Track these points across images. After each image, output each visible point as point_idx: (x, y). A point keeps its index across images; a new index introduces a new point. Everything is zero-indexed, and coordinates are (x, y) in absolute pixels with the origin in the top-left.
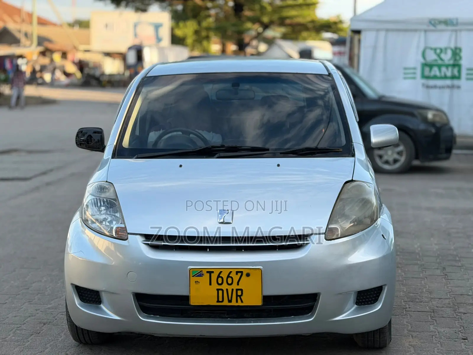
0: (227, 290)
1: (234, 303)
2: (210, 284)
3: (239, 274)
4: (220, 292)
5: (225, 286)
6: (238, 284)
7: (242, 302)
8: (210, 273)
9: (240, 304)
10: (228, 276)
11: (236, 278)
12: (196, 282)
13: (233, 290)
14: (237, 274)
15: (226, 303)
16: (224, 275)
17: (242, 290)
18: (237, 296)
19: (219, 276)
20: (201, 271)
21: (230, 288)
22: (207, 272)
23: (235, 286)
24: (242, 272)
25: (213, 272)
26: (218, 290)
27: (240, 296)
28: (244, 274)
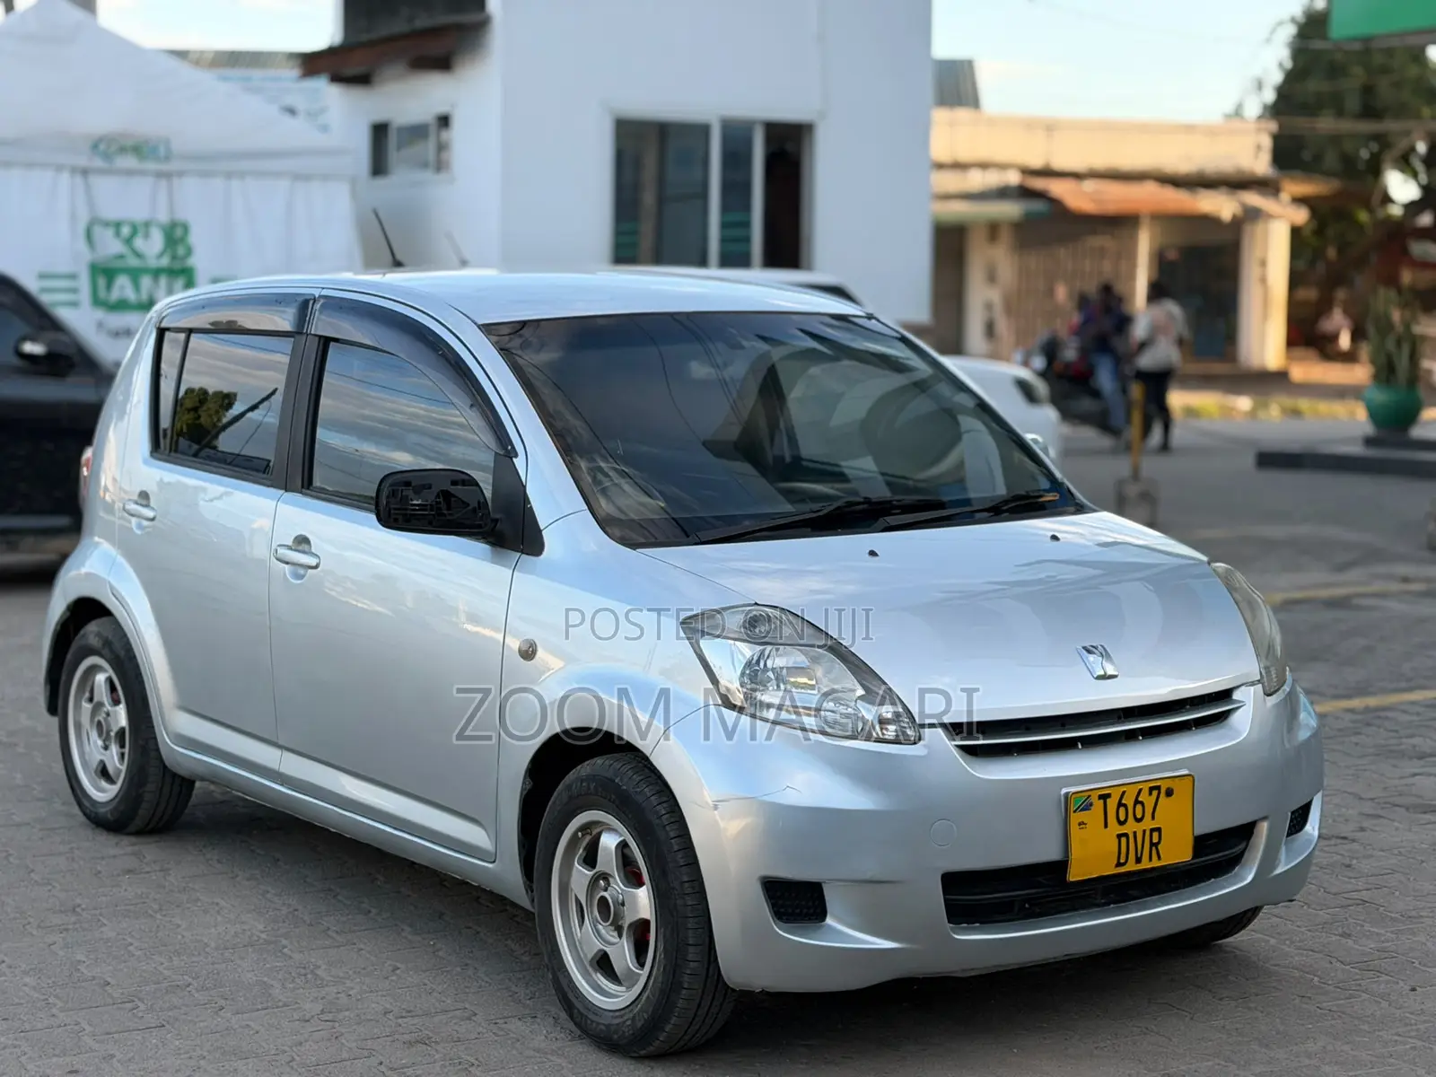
0: (1135, 833)
1: (1145, 864)
2: (1106, 826)
3: (1155, 793)
4: (1124, 840)
5: (1131, 827)
6: (1153, 818)
7: (1159, 858)
8: (1104, 797)
9: (1156, 863)
10: (1137, 802)
11: (1149, 801)
12: (1080, 824)
13: (1144, 831)
14: (1150, 794)
15: (1131, 866)
16: (1128, 800)
17: (1159, 830)
18: (1152, 844)
19: (1120, 804)
20: (1089, 796)
21: (1139, 827)
22: (1101, 797)
23: (1148, 824)
24: (1158, 788)
25: (1109, 796)
26: (1119, 836)
27: (1156, 845)
28: (1163, 791)
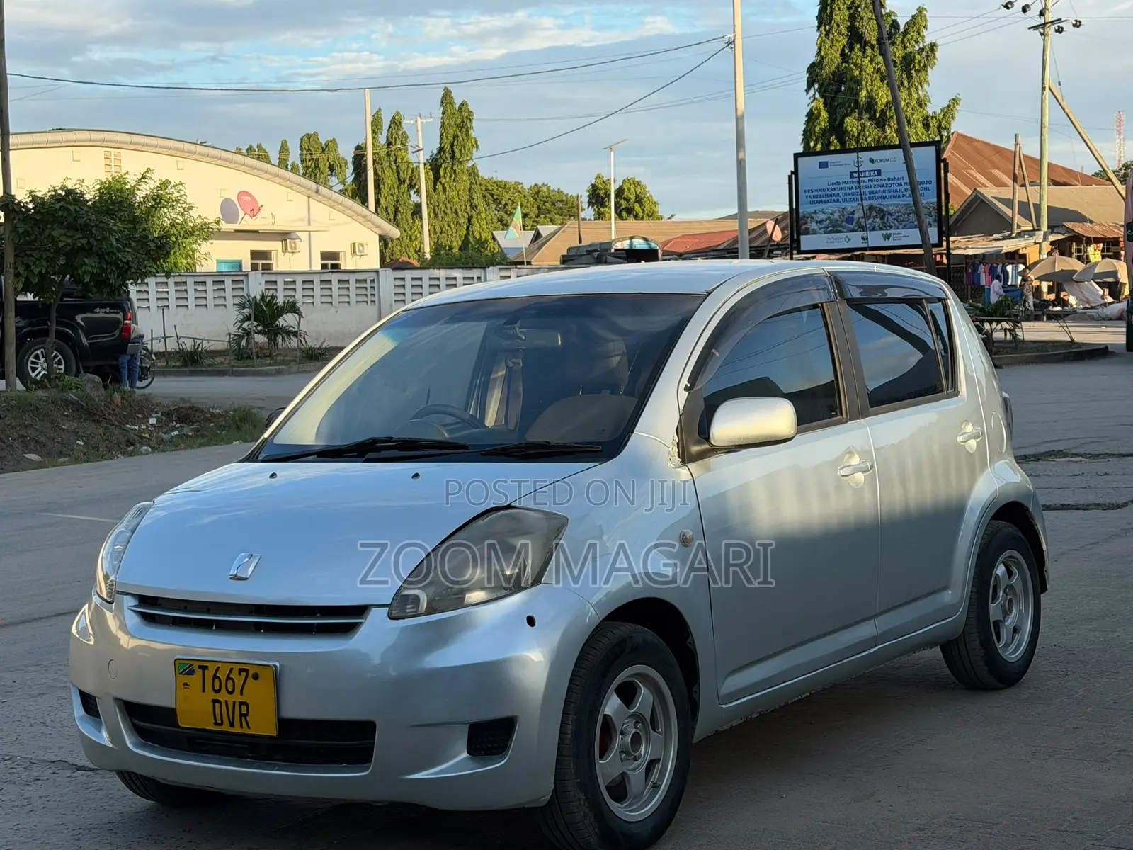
0: (226, 702)
1: (237, 729)
2: (204, 691)
3: (244, 674)
4: (217, 705)
5: (223, 696)
6: (242, 694)
7: (248, 727)
8: (204, 668)
9: (245, 731)
10: (228, 678)
11: (239, 680)
12: (184, 684)
13: (234, 702)
14: (240, 674)
15: (226, 728)
16: (222, 675)
17: (246, 704)
18: (241, 715)
19: (215, 677)
20: (191, 665)
21: (230, 698)
22: (200, 667)
23: (237, 697)
24: (246, 671)
25: (206, 668)
26: (214, 701)
27: (245, 715)
28: (250, 674)
